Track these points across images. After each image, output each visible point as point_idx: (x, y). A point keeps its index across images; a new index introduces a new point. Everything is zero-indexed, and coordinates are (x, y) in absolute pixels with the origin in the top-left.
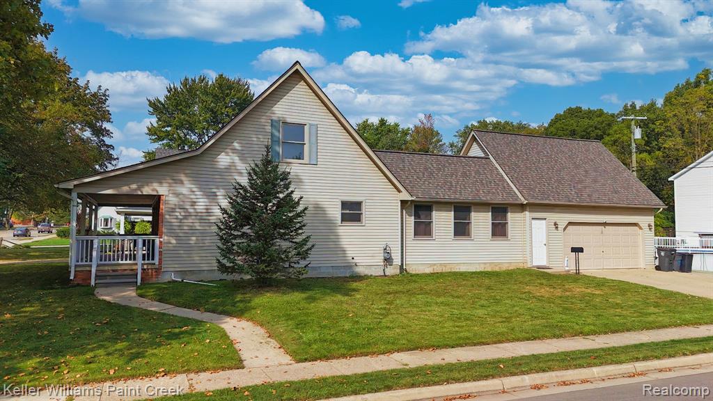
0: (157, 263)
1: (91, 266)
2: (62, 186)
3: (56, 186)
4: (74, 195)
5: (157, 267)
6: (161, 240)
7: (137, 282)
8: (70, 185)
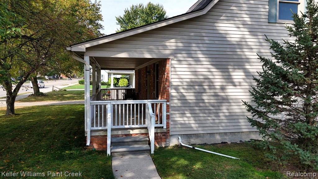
0: (165, 127)
1: (106, 130)
2: (75, 49)
3: (69, 49)
4: (87, 59)
5: (165, 131)
6: (168, 103)
7: (150, 150)
8: (82, 48)
